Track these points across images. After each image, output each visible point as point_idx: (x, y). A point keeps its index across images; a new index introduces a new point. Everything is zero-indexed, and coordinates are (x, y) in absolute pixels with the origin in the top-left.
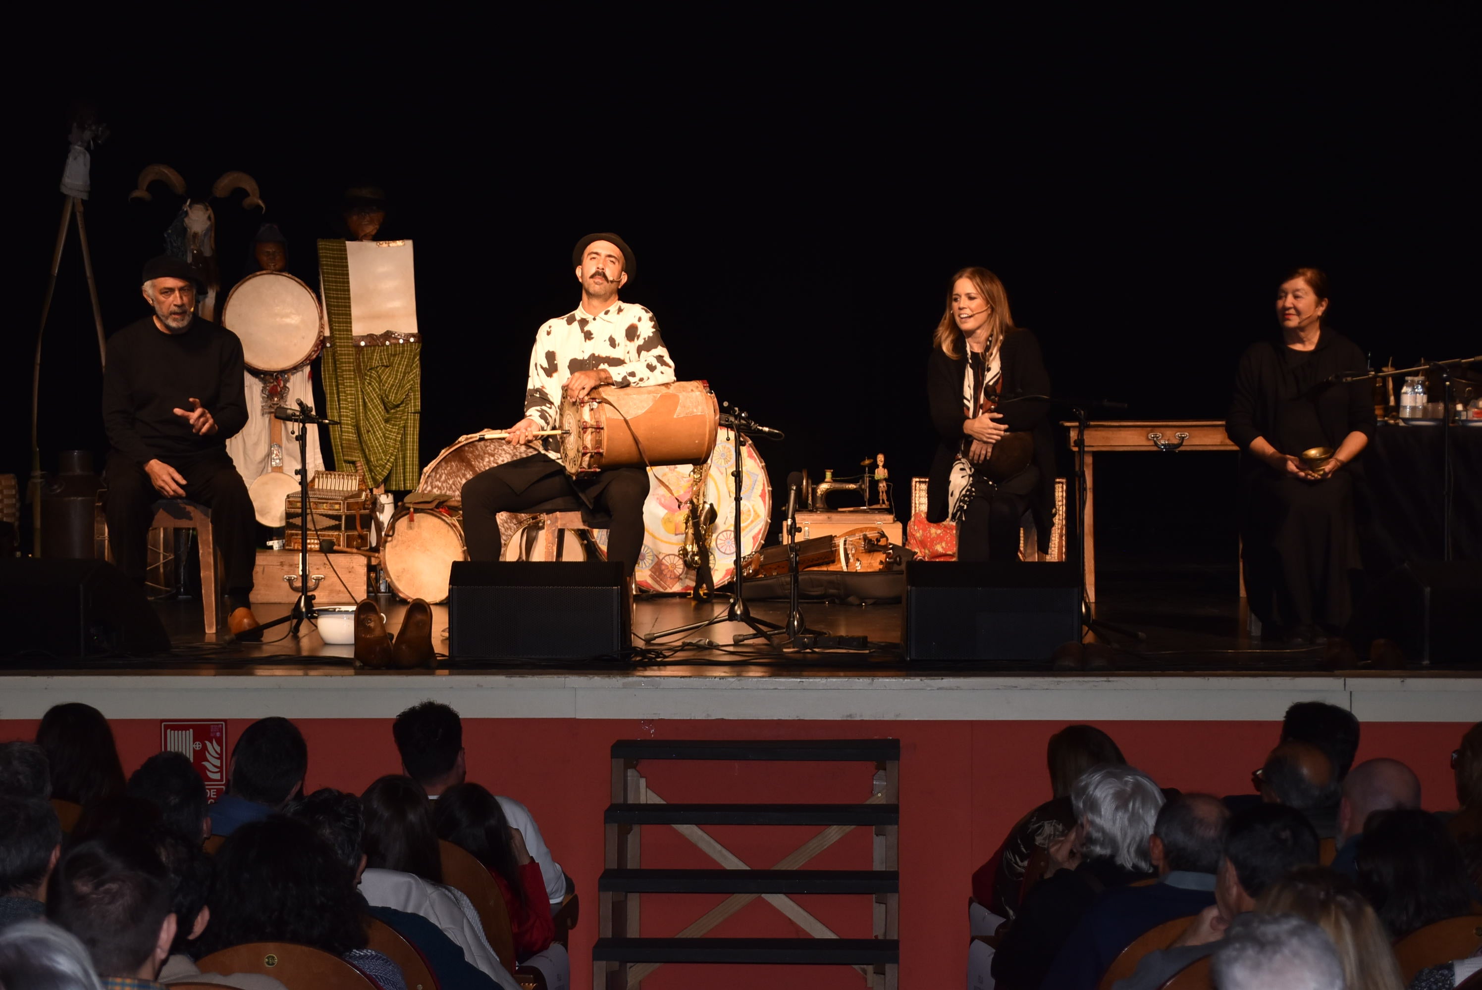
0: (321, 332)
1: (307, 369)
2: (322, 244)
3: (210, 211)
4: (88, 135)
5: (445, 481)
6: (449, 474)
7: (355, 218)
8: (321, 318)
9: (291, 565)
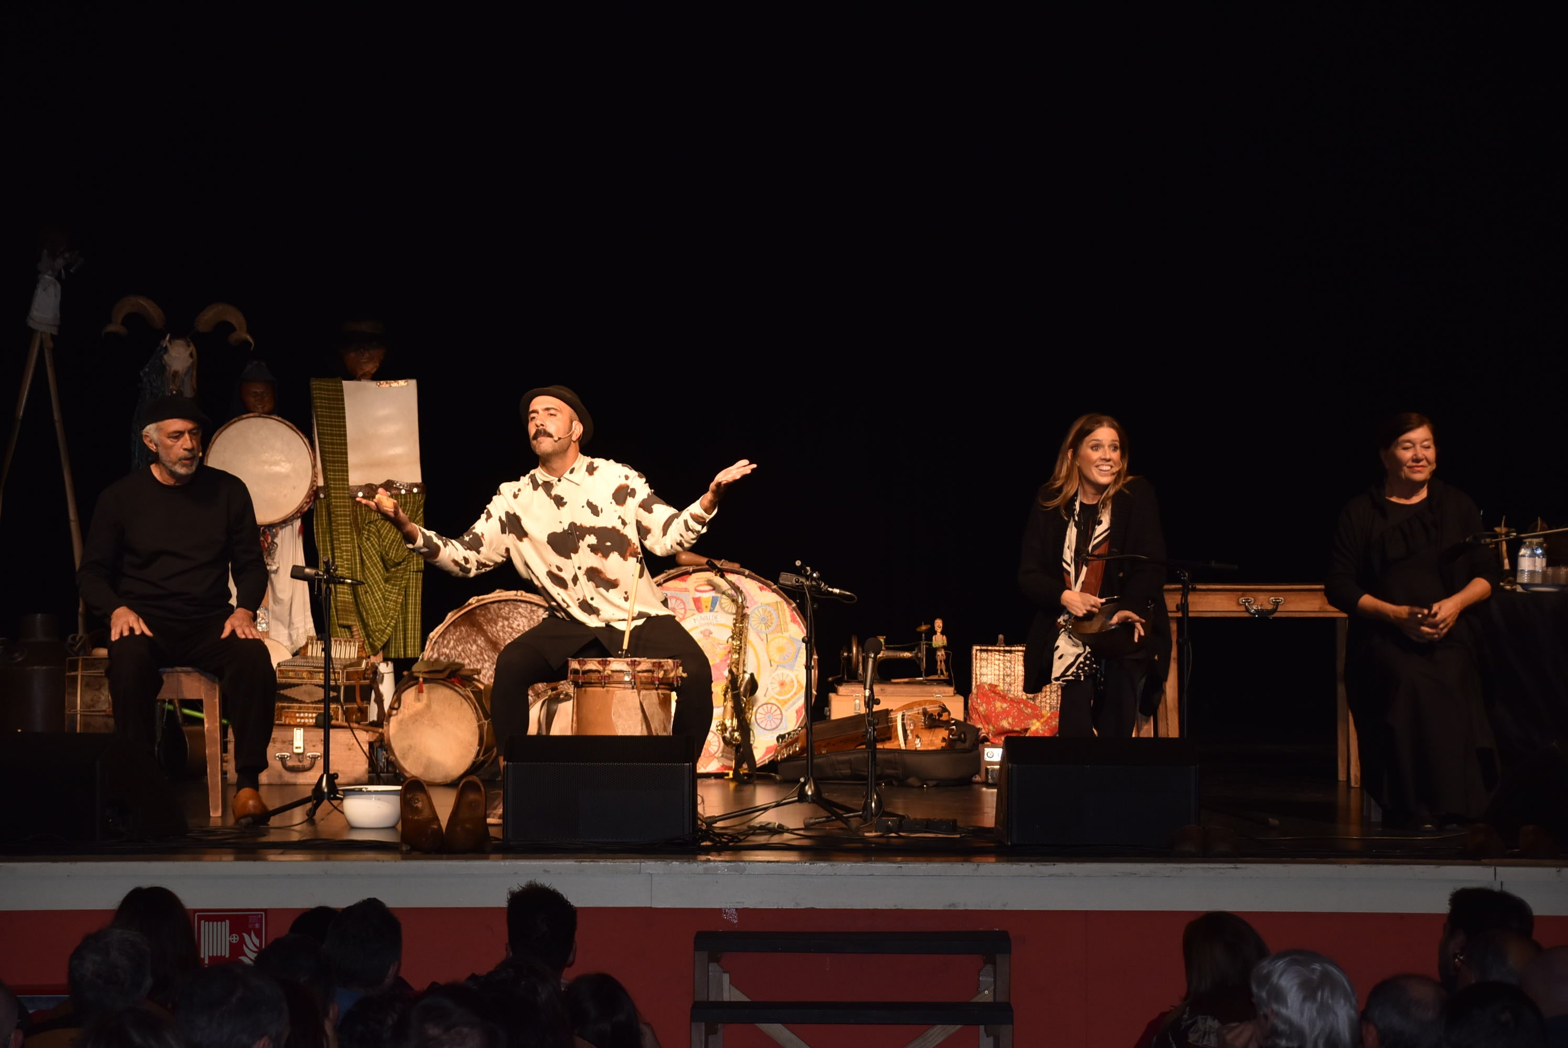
0: (314, 481)
1: (298, 523)
2: (315, 384)
3: (192, 348)
4: (60, 262)
5: (454, 648)
6: (458, 640)
7: (352, 355)
8: (314, 466)
9: (284, 742)
